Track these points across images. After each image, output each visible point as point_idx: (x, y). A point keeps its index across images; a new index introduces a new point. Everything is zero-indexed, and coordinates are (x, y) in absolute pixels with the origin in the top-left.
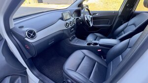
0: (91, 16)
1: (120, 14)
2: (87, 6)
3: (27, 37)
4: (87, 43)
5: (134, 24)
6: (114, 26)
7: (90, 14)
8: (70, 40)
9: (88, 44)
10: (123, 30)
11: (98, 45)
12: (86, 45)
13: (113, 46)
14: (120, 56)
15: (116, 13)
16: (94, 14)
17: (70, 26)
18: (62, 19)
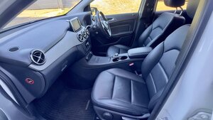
0: (107, 22)
1: (141, 16)
2: (96, 9)
4: (112, 59)
5: (159, 26)
6: (136, 32)
7: (105, 19)
8: (88, 60)
9: (114, 60)
10: (148, 35)
11: (128, 58)
12: (112, 62)
13: (146, 55)
14: (159, 64)
15: (136, 16)
16: (108, 19)
18: (70, 29)
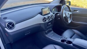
0: (70, 13)
3: (6, 27)
7: (70, 11)
12: (60, 41)
16: (75, 11)
17: (47, 21)
